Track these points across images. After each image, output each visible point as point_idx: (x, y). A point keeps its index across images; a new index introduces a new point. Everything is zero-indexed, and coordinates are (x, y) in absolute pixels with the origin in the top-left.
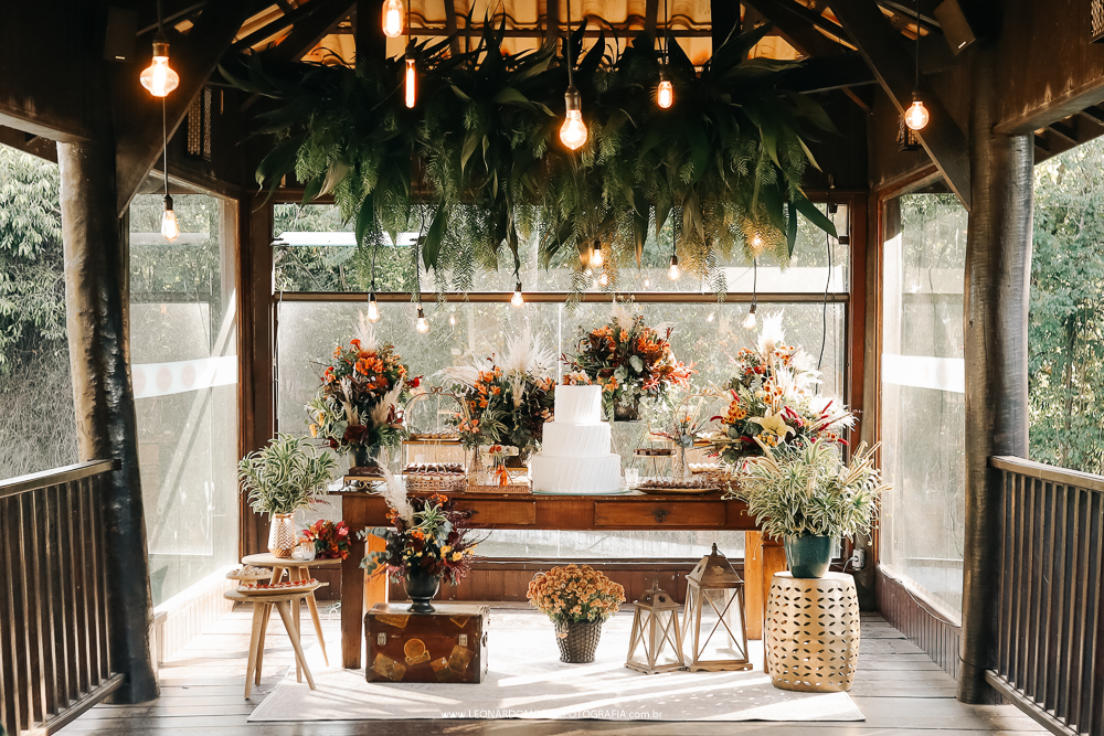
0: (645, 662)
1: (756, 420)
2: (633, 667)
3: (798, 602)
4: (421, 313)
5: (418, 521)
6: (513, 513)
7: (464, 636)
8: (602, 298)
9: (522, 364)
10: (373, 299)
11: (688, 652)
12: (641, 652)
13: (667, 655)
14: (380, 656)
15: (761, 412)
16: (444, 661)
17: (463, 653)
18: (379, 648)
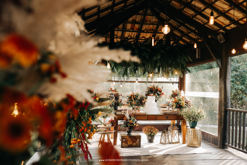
0: (164, 142)
1: (180, 102)
2: (161, 143)
3: (193, 132)
4: (121, 84)
5: (130, 120)
6: (143, 118)
7: (138, 139)
8: (151, 82)
9: (138, 92)
10: (114, 81)
11: (170, 141)
12: (163, 141)
13: (167, 141)
14: (123, 143)
15: (181, 101)
16: (135, 144)
17: (138, 142)
18: (124, 142)
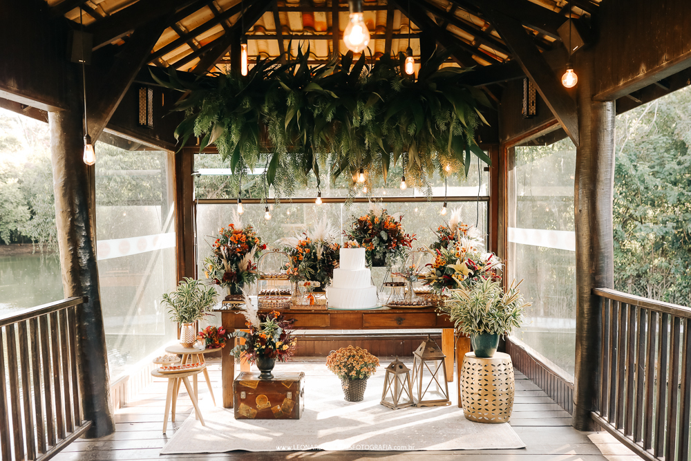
0: (392, 403)
1: (452, 266)
4: (267, 209)
6: (317, 321)
7: (290, 393)
8: (364, 200)
9: (322, 236)
10: (240, 202)
11: (416, 396)
12: (389, 396)
13: (404, 398)
15: (454, 262)
16: (279, 407)
17: (289, 403)
18: (242, 400)
